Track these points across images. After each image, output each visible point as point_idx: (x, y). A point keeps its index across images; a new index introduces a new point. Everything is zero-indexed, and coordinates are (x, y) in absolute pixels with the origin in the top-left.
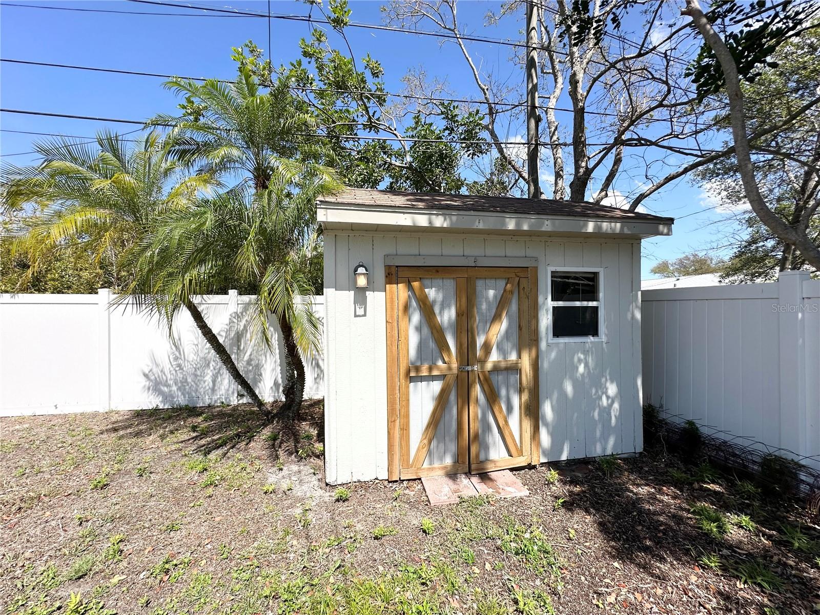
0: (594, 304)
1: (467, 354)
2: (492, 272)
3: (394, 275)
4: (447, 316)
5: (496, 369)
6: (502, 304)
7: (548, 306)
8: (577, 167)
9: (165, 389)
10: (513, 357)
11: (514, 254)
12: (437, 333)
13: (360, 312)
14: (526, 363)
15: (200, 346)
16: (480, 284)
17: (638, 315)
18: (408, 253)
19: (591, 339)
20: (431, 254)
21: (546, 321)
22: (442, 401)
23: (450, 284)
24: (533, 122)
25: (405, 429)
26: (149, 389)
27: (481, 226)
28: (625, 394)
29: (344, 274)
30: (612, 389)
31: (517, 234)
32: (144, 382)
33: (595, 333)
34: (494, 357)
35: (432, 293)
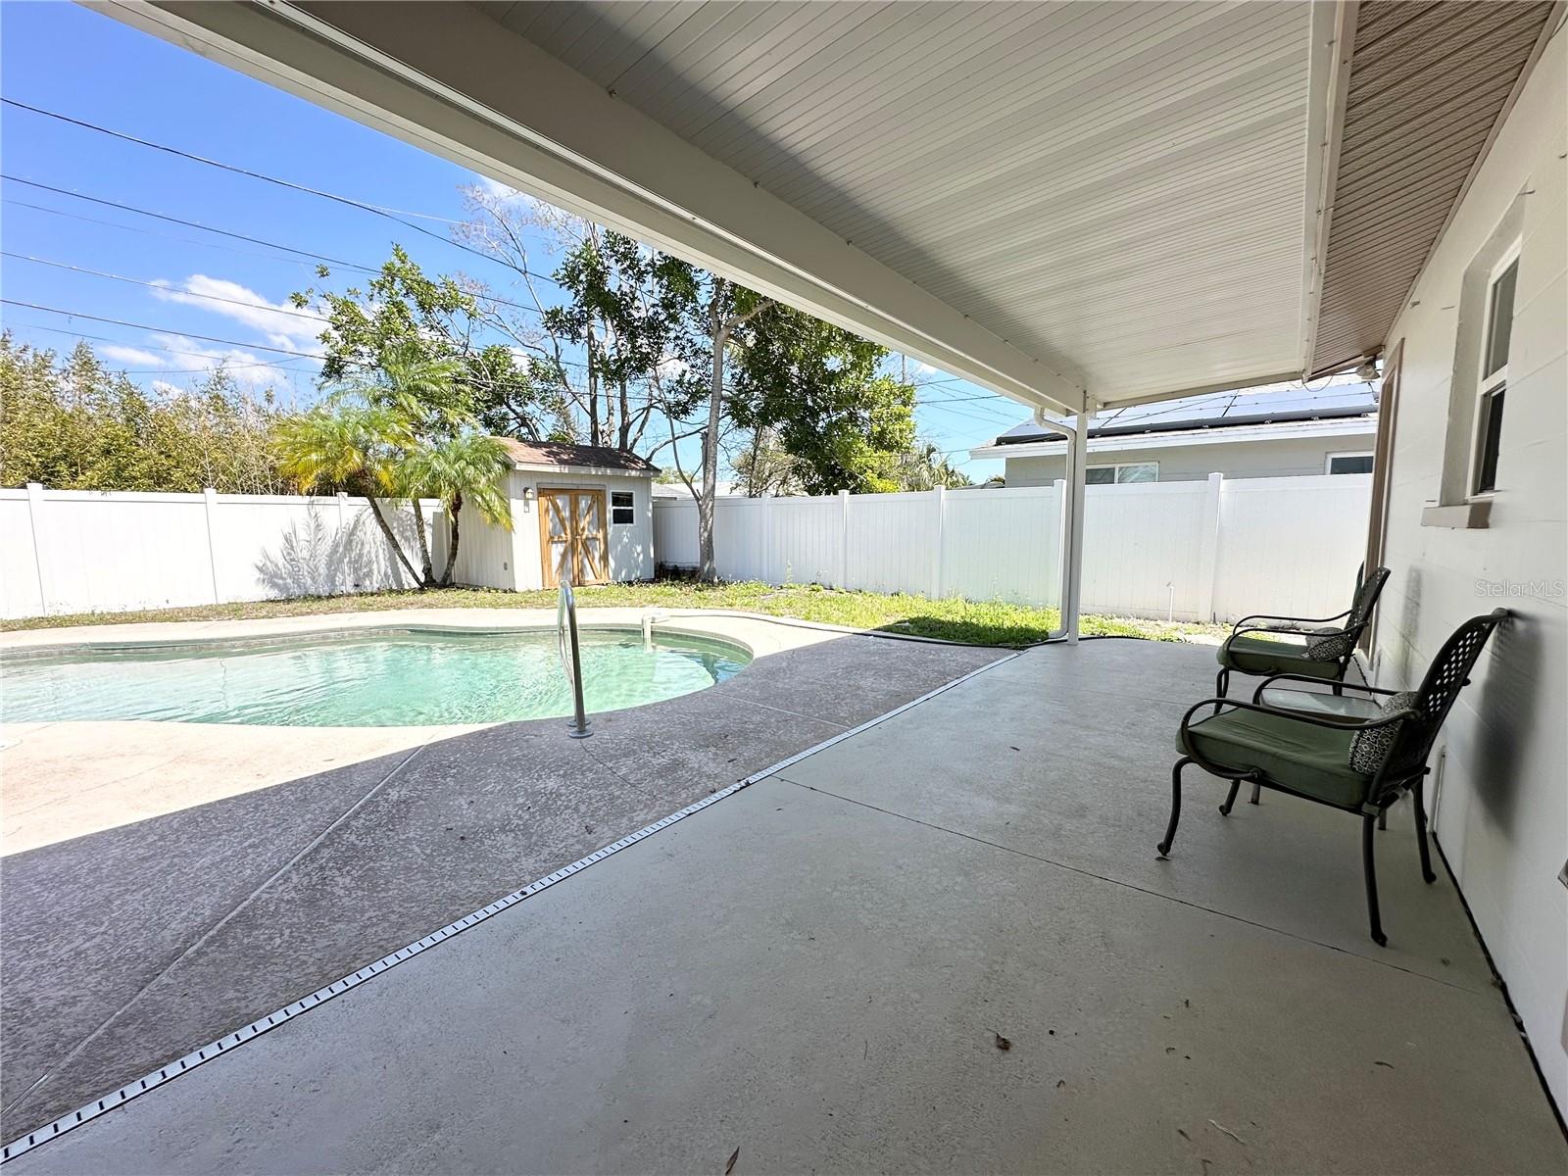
0: (630, 508)
1: (575, 532)
2: (586, 492)
3: (542, 492)
4: (566, 514)
5: (587, 538)
6: (590, 508)
7: (610, 508)
8: (623, 420)
9: (281, 582)
10: (594, 533)
11: (595, 484)
12: (562, 521)
13: (527, 510)
14: (600, 535)
15: (313, 543)
16: (580, 497)
17: (650, 515)
18: (546, 482)
19: (629, 525)
20: (558, 483)
21: (610, 516)
22: (564, 556)
23: (567, 497)
24: (593, 379)
25: (550, 566)
26: (264, 580)
27: (583, 473)
28: (645, 551)
29: (520, 492)
30: (639, 549)
31: (596, 475)
32: (258, 575)
33: (632, 522)
34: (586, 532)
35: (559, 503)
